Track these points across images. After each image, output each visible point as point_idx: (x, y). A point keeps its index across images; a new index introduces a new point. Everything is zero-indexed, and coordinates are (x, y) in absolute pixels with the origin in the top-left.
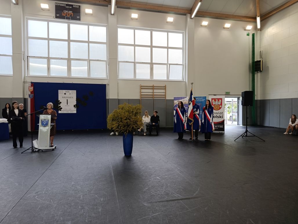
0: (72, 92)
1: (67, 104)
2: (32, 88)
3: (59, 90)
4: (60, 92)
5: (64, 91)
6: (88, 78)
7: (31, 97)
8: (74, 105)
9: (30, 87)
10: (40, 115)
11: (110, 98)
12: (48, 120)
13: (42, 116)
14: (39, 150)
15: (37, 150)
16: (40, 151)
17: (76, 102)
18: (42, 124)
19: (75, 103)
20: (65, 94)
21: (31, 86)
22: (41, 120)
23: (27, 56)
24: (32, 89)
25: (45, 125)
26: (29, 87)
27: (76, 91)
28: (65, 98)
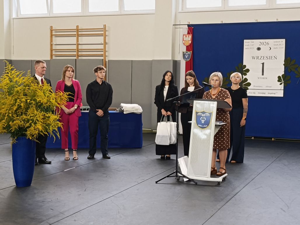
0: (276, 43)
1: (263, 74)
2: (189, 38)
3: (245, 41)
4: (247, 44)
5: (257, 42)
8: (279, 77)
9: (186, 37)
10: (195, 102)
12: (211, 114)
13: (199, 103)
14: (190, 180)
15: (185, 180)
16: (192, 183)
17: (283, 68)
18: (198, 122)
19: (281, 72)
20: (259, 49)
21: (188, 33)
22: (197, 113)
25: (203, 125)
26: (184, 35)
27: (284, 40)
28: (259, 58)
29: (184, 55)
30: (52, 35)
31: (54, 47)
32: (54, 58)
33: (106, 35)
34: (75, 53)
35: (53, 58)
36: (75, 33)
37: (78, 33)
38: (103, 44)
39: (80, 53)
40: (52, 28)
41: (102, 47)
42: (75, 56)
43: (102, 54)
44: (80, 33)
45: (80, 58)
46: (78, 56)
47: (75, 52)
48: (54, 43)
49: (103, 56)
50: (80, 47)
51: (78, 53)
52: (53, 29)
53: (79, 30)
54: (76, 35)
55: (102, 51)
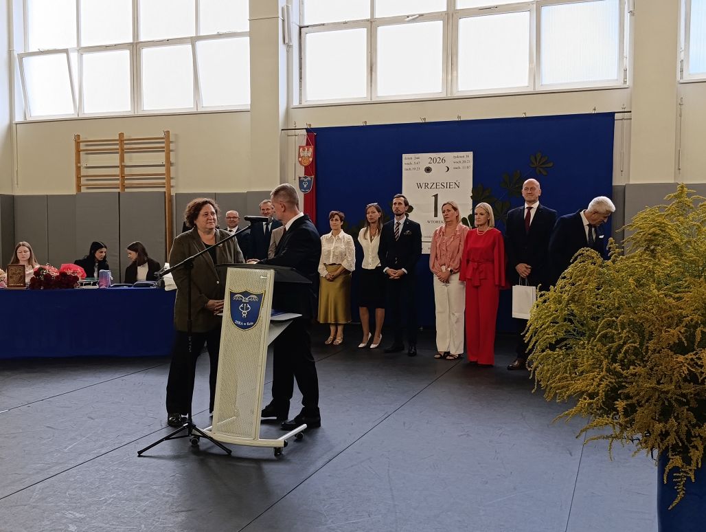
0: (457, 159)
1: (435, 215)
3: (404, 156)
4: (408, 161)
5: (425, 158)
6: (531, 90)
7: (305, 186)
9: (304, 150)
11: (632, 182)
17: (470, 203)
18: (235, 315)
19: (467, 210)
20: (428, 170)
21: (308, 144)
23: (301, 28)
24: (310, 154)
26: (300, 147)
27: (471, 154)
28: (429, 186)
29: (301, 182)
30: (78, 152)
31: (83, 172)
32: (84, 190)
33: (171, 148)
34: (118, 182)
35: (82, 191)
36: (118, 147)
37: (123, 146)
38: (164, 165)
39: (126, 182)
40: (79, 138)
41: (162, 170)
42: (118, 188)
43: (164, 184)
44: (125, 146)
45: (127, 190)
46: (124, 187)
47: (118, 179)
48: (83, 164)
49: (164, 187)
50: (127, 171)
51: (124, 182)
52: (81, 140)
53: (125, 142)
54: (118, 149)
55: (164, 178)
